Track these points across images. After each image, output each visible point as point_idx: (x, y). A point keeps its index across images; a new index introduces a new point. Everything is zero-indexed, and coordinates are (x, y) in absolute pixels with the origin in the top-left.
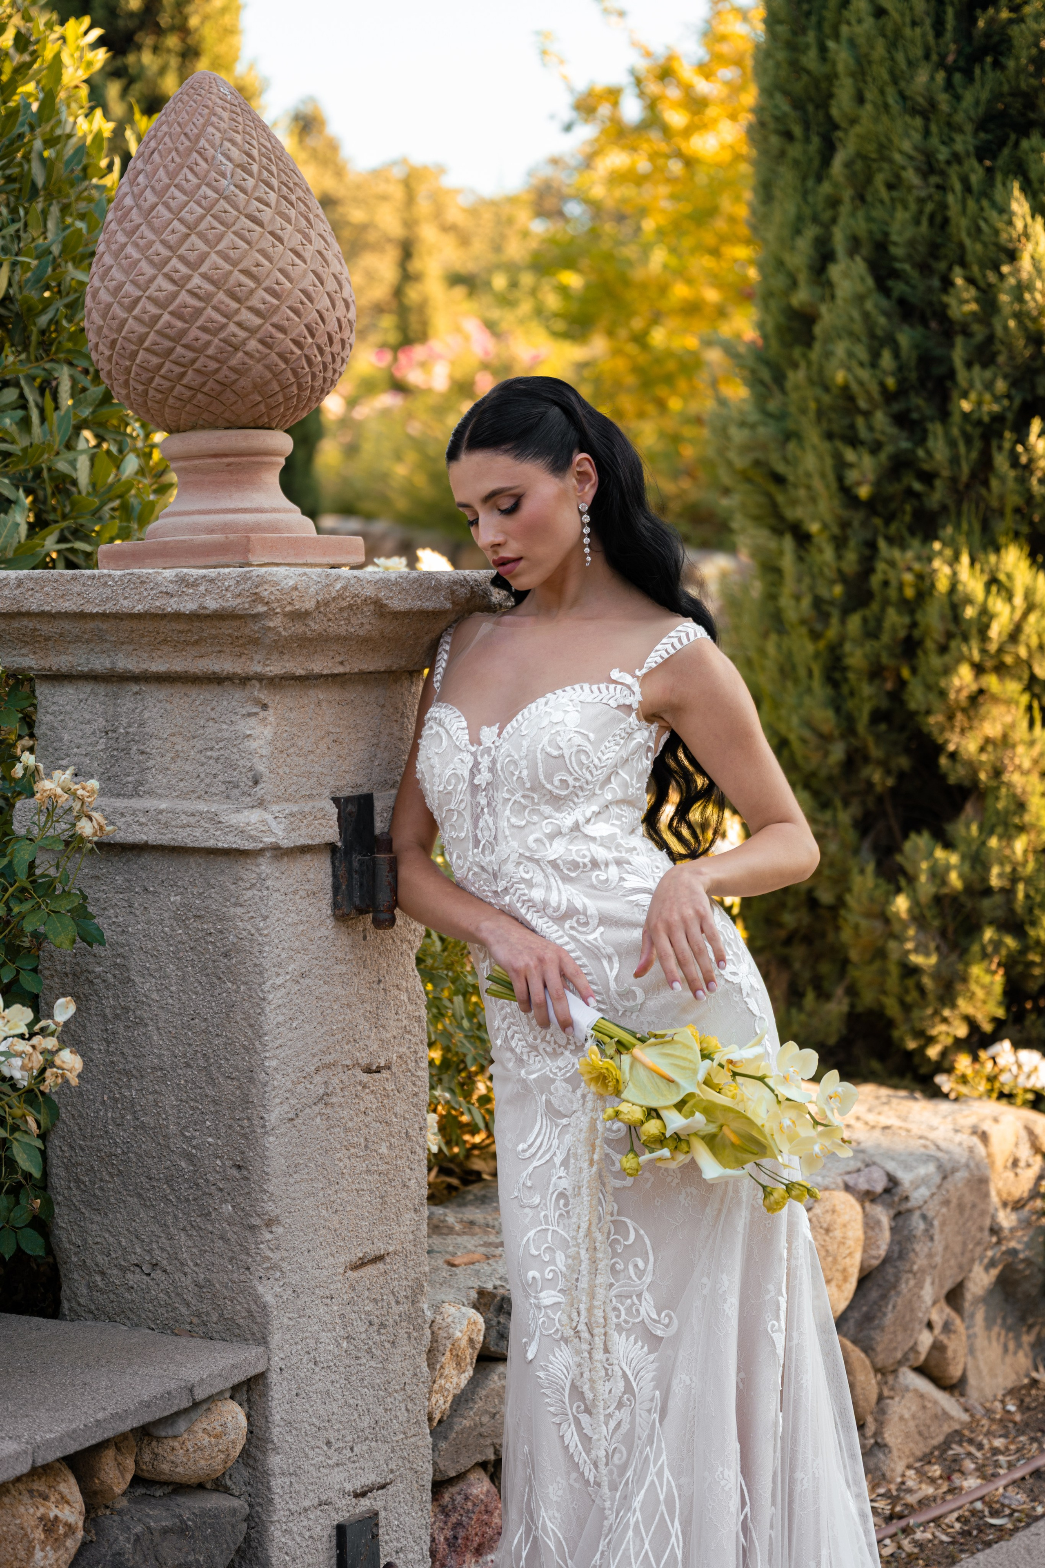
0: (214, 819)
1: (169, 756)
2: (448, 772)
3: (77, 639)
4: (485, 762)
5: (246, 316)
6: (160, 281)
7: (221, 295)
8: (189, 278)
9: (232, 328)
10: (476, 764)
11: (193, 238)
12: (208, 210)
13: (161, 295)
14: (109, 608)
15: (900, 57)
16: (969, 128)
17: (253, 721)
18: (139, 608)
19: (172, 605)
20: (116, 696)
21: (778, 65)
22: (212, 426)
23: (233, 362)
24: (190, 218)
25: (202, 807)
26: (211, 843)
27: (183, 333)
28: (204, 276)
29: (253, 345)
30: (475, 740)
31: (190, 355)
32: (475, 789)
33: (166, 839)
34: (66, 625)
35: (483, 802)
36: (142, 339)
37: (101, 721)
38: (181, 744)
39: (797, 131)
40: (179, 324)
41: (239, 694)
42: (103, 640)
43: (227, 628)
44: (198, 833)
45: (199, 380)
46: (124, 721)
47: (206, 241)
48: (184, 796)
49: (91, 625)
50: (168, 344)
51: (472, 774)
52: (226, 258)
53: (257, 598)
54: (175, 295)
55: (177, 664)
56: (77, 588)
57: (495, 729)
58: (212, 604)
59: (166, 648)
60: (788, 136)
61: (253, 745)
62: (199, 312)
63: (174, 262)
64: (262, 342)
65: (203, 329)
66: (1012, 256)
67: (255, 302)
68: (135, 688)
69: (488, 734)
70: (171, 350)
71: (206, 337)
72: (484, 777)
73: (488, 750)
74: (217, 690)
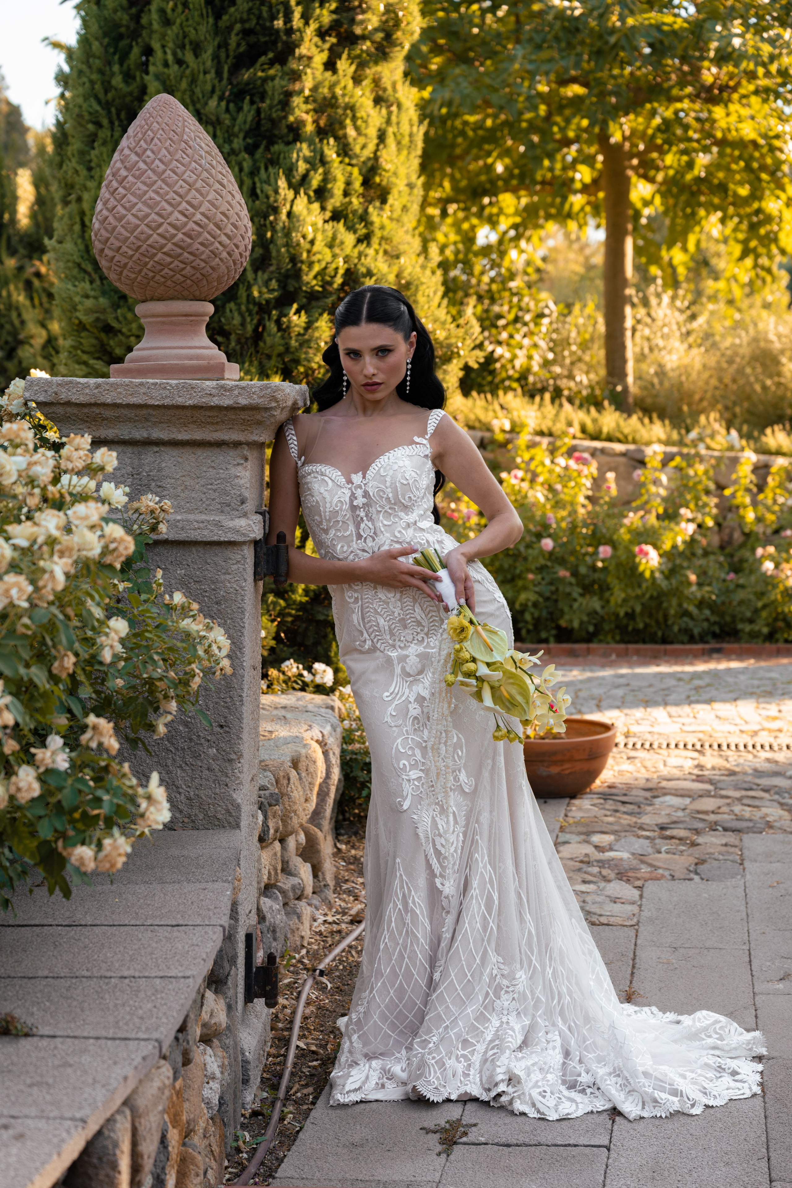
0: (218, 525)
1: (179, 489)
2: (336, 499)
3: (130, 420)
4: (359, 493)
5: (224, 238)
6: (176, 214)
7: (211, 226)
8: (194, 215)
9: (217, 245)
10: (353, 494)
11: (193, 192)
12: (198, 176)
13: (178, 223)
14: (167, 402)
15: (198, 90)
16: (241, 135)
17: (240, 468)
18: (190, 402)
19: (215, 401)
20: (140, 454)
21: (92, 82)
22: (185, 299)
23: (213, 264)
24: (191, 180)
25: (203, 517)
26: (215, 538)
27: (190, 245)
28: (203, 214)
29: (224, 255)
30: (349, 481)
31: (192, 258)
32: (354, 508)
33: (182, 536)
34: (125, 412)
35: (362, 514)
36: (163, 246)
37: (130, 469)
38: (189, 482)
39: (105, 122)
40: (189, 240)
41: (232, 453)
42: (147, 420)
43: (244, 415)
44: (206, 532)
45: (193, 272)
46: (147, 468)
47: (201, 194)
48: (190, 511)
49: (145, 412)
50: (180, 251)
51: (351, 501)
52: (213, 205)
53: (274, 399)
54: (186, 224)
55: (198, 435)
56: (143, 390)
57: (360, 474)
58: (243, 401)
59: (192, 426)
60: (99, 125)
61: (242, 482)
62: (200, 234)
63: (184, 204)
64: (229, 254)
65: (202, 244)
66: (276, 210)
67: (228, 231)
68: (156, 449)
69: (357, 478)
70: (180, 255)
71: (202, 248)
72: (360, 501)
73: (360, 487)
74: (217, 450)
